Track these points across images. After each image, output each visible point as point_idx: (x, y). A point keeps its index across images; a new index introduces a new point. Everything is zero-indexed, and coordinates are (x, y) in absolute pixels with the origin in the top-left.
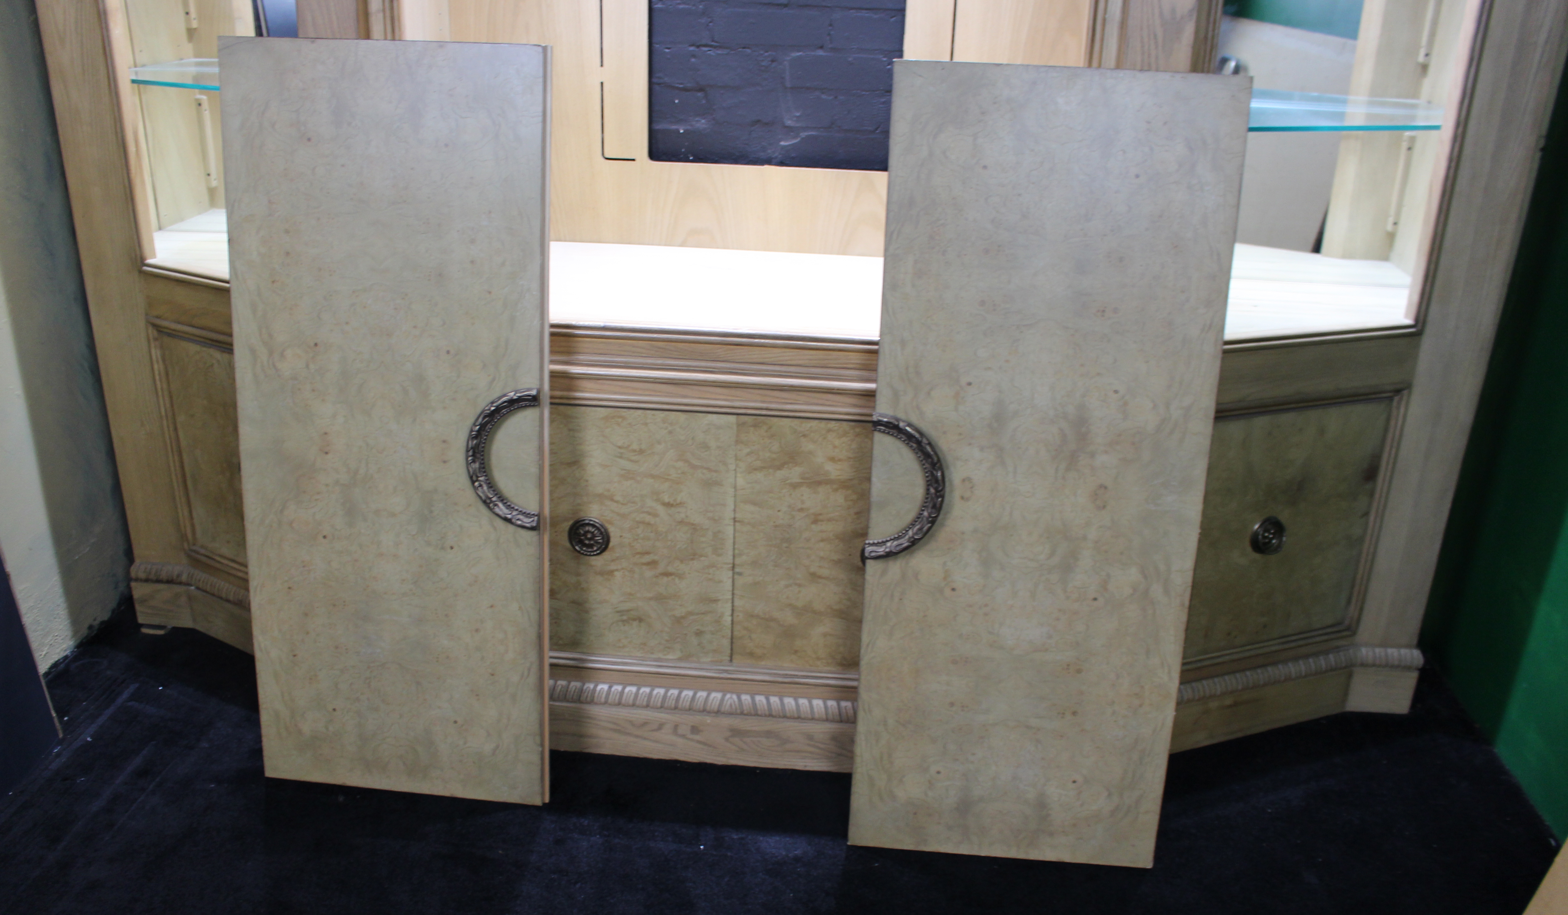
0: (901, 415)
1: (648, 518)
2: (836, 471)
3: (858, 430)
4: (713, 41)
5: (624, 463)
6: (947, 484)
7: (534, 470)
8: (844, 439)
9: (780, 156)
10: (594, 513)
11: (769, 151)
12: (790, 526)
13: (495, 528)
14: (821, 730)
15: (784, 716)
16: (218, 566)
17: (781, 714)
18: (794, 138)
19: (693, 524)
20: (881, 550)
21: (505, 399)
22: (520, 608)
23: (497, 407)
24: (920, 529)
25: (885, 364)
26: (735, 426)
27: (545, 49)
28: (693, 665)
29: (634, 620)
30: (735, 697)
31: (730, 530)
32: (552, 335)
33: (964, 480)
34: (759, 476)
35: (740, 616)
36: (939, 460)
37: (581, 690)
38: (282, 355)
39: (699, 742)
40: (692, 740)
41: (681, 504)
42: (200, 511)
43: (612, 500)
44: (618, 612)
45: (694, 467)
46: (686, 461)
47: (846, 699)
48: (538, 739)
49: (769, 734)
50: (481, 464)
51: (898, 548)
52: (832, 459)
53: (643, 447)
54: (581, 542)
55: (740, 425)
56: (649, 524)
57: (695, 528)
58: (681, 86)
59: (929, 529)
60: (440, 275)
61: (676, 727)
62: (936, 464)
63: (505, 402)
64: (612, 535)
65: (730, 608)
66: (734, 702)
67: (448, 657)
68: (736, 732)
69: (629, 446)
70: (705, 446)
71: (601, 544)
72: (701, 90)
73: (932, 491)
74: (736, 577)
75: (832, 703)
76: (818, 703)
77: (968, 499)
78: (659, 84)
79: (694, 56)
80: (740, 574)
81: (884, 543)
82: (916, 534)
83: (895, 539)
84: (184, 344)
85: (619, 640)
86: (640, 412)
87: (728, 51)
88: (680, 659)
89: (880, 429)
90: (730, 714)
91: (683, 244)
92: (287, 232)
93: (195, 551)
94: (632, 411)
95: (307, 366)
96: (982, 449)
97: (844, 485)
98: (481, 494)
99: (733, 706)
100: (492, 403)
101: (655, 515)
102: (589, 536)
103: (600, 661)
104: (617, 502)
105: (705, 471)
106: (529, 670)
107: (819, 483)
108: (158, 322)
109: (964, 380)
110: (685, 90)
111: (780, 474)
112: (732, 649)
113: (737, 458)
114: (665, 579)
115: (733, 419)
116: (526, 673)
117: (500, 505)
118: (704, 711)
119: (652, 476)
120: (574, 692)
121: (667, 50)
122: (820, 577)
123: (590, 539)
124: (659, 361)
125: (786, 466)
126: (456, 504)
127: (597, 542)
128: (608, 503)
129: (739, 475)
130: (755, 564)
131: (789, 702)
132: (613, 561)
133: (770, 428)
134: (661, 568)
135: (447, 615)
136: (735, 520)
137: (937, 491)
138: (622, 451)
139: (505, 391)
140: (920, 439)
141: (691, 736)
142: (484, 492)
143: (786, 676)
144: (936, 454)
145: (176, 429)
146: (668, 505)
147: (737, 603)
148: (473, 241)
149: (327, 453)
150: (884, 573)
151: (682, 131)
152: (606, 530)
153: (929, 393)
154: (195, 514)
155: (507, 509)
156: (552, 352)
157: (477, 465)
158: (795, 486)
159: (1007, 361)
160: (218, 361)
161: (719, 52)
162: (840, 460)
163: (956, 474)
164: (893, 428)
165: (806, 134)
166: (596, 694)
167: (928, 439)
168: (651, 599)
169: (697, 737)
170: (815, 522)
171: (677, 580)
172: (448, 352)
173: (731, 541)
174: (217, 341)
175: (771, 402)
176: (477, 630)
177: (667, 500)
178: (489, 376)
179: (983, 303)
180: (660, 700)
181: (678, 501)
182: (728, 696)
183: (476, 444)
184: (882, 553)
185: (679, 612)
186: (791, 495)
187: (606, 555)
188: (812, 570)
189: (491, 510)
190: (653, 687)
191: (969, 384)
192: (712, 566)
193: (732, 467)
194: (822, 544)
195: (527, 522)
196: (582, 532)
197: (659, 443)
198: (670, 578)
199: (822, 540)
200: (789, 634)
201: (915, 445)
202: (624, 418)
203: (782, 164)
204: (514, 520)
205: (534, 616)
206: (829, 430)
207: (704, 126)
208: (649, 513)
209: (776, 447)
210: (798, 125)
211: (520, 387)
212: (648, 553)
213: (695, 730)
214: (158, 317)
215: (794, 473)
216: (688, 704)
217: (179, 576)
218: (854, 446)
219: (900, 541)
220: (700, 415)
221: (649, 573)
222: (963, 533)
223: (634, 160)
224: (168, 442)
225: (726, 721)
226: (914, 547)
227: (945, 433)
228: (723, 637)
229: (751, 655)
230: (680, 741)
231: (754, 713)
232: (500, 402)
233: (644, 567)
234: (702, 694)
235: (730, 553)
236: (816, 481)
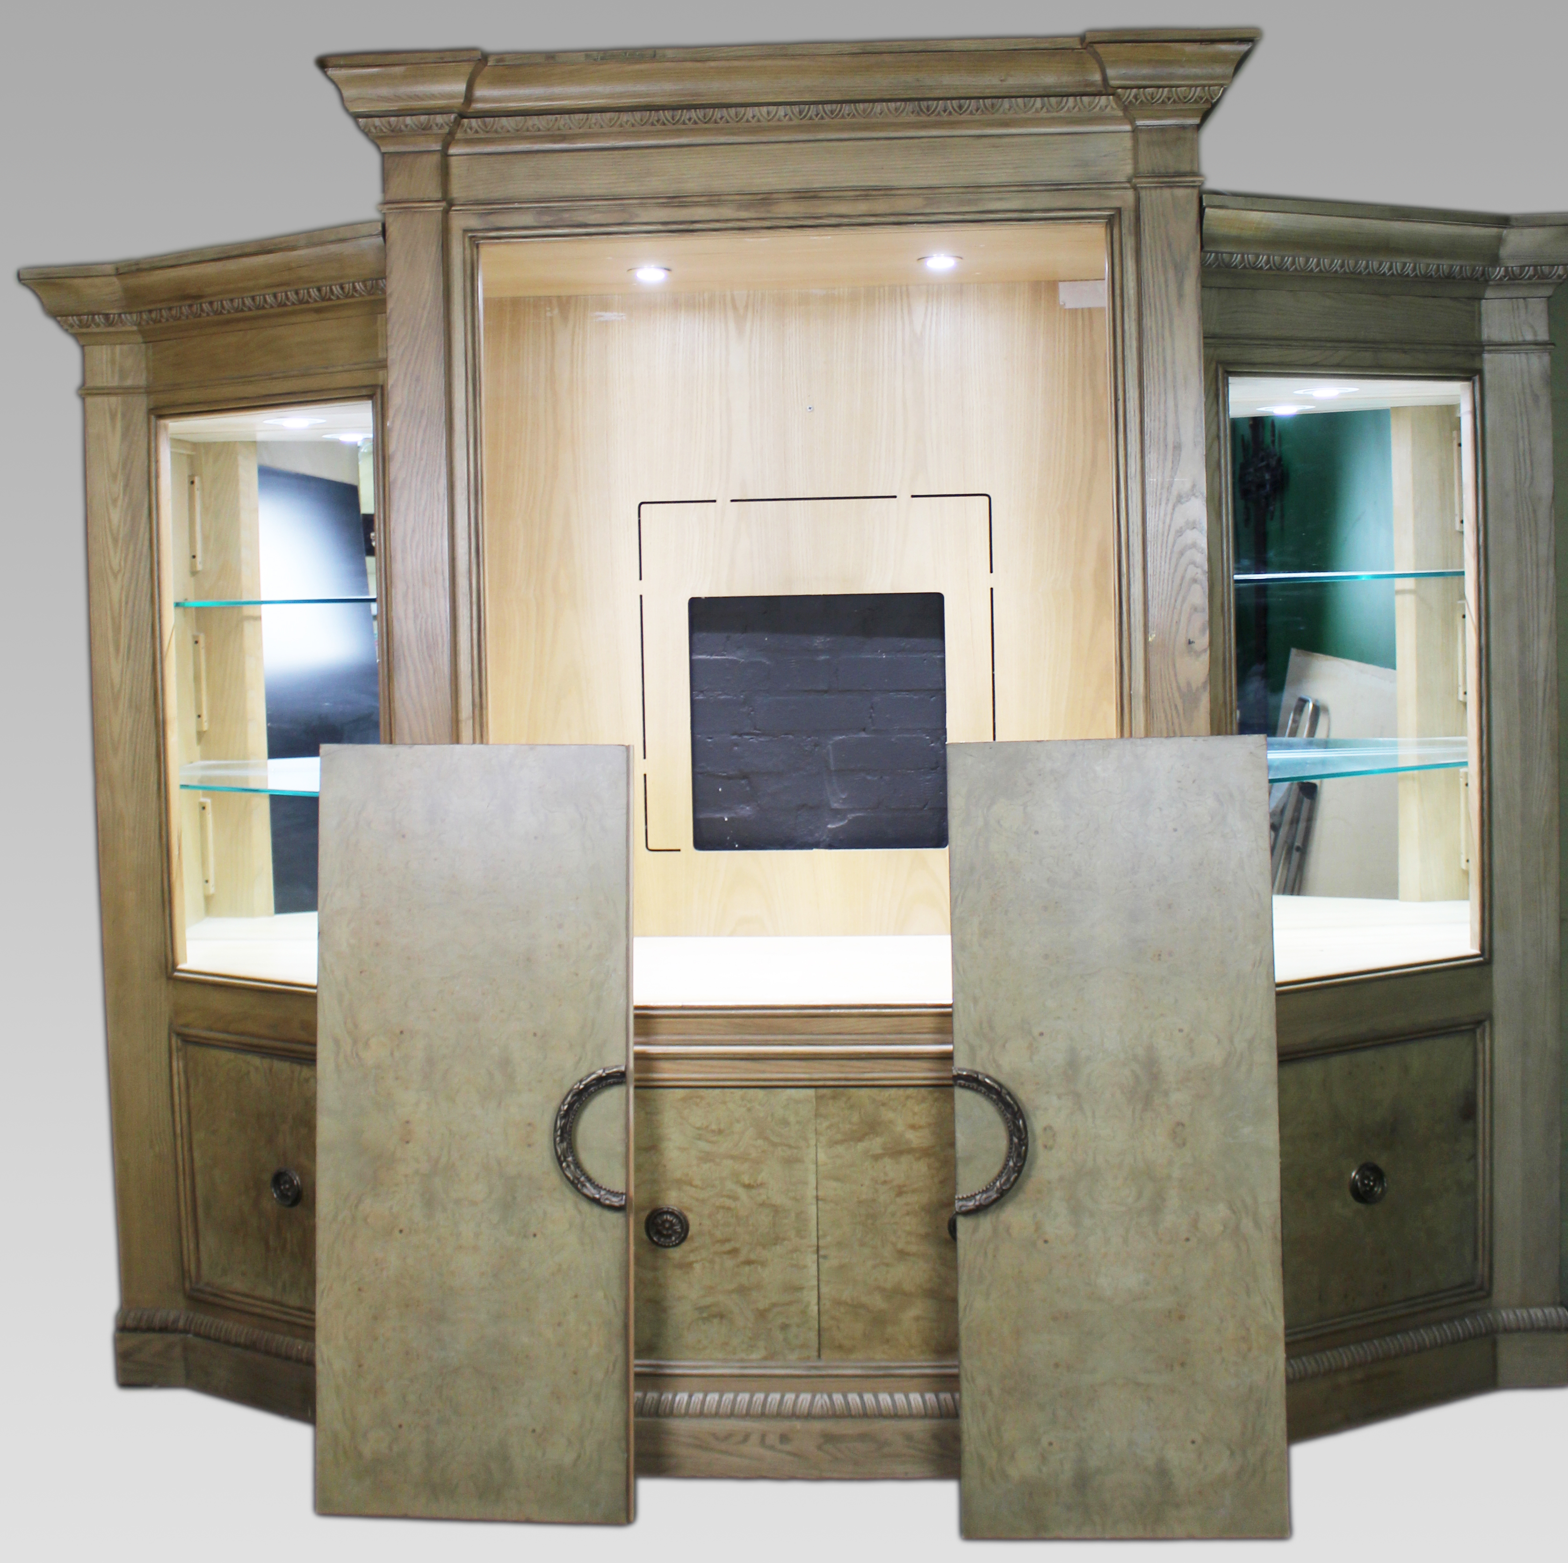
0: (979, 1069)
1: (728, 1203)
2: (917, 1139)
3: (936, 1095)
4: (755, 729)
5: (703, 1145)
6: (1029, 1135)
7: (620, 1149)
8: (924, 1105)
9: (828, 839)
10: (672, 1199)
11: (817, 835)
12: (874, 1200)
13: (580, 1212)
14: (919, 1428)
15: (880, 1415)
16: (228, 1303)
17: (877, 1413)
18: (841, 820)
19: (774, 1206)
20: (971, 1204)
21: (593, 1076)
22: (606, 1297)
23: (586, 1085)
24: (1008, 1179)
25: (959, 1024)
26: (814, 1100)
27: (628, 748)
28: (780, 1364)
29: (714, 1316)
30: (826, 1397)
31: (813, 1208)
32: (636, 1017)
33: (1045, 1129)
34: (840, 1149)
35: (827, 1304)
36: (1019, 1108)
37: (659, 1401)
38: (367, 1044)
39: (789, 1453)
40: (781, 1451)
41: (762, 1185)
42: (210, 1241)
43: (691, 1185)
44: (697, 1309)
45: (775, 1145)
46: (766, 1139)
47: (945, 1390)
48: (623, 1445)
49: (863, 1437)
50: (568, 1144)
51: (988, 1201)
52: (913, 1127)
53: (722, 1126)
54: (659, 1233)
55: (819, 1098)
56: (729, 1209)
57: (776, 1210)
58: (725, 774)
59: (1016, 1179)
60: (529, 959)
61: (763, 1436)
62: (1017, 1112)
63: (594, 1080)
64: (691, 1223)
65: (816, 1296)
66: (825, 1402)
67: (527, 1356)
68: (829, 1438)
69: (707, 1127)
70: (785, 1122)
71: (680, 1233)
72: (745, 777)
73: (1016, 1140)
74: (821, 1260)
75: (930, 1397)
76: (915, 1398)
77: (1051, 1148)
78: (701, 773)
79: (736, 745)
80: (825, 1257)
81: (973, 1196)
82: (1005, 1184)
83: (983, 1192)
84: (215, 1052)
85: (699, 1341)
86: (717, 1091)
87: (771, 737)
88: (765, 1358)
89: (960, 1084)
90: (822, 1417)
91: (732, 934)
92: (378, 923)
93: (199, 1291)
94: (710, 1090)
95: (392, 1054)
96: (1059, 1097)
97: (925, 1153)
98: (569, 1175)
99: (825, 1408)
100: (581, 1081)
101: (735, 1198)
102: (667, 1225)
103: (680, 1366)
104: (696, 1187)
105: (784, 1148)
106: (614, 1366)
107: (901, 1153)
108: (187, 1031)
109: (1036, 1032)
110: (729, 778)
111: (861, 1146)
112: (819, 1343)
113: (816, 1132)
114: (747, 1269)
115: (811, 1092)
116: (611, 1369)
117: (588, 1185)
118: (794, 1415)
119: (733, 1157)
120: (652, 1403)
121: (710, 740)
122: (908, 1254)
123: (668, 1229)
124: (738, 1037)
125: (867, 1137)
126: (540, 1189)
127: (675, 1232)
128: (688, 1188)
129: (819, 1150)
130: (840, 1245)
131: (885, 1398)
132: (692, 1251)
133: (849, 1098)
134: (742, 1257)
135: (528, 1310)
136: (817, 1198)
137: (1020, 1139)
138: (700, 1132)
139: (592, 1071)
140: (999, 1089)
141: (780, 1446)
142: (571, 1172)
143: (879, 1368)
144: (1016, 1103)
145: (191, 1149)
146: (748, 1187)
147: (824, 1289)
148: (560, 926)
149: (408, 1142)
150: (975, 1230)
151: (726, 819)
152: (685, 1218)
153: (1004, 1046)
154: (202, 1248)
155: (594, 1189)
156: (636, 1034)
157: (565, 1144)
158: (876, 1158)
159: (1075, 1009)
160: (257, 1069)
161: (762, 739)
162: (921, 1127)
163: (1038, 1123)
164: (973, 1082)
165: (853, 815)
166: (676, 1405)
167: (1006, 1089)
168: (733, 1291)
169: (788, 1447)
170: (900, 1194)
171: (759, 1268)
172: (535, 1035)
173: (814, 1222)
174: (257, 1046)
175: (851, 1072)
176: (559, 1324)
177: (747, 1182)
178: (576, 1056)
179: (1046, 957)
180: (745, 1406)
181: (759, 1182)
182: (818, 1397)
183: (564, 1124)
184: (971, 1207)
185: (761, 1306)
186: (873, 1167)
187: (685, 1246)
188: (900, 1246)
189: (578, 1190)
190: (737, 1393)
191: (1041, 1034)
192: (796, 1250)
193: (813, 1142)
194: (907, 1218)
195: (615, 1201)
196: (660, 1222)
197: (738, 1121)
198: (752, 1267)
199: (908, 1214)
200: (879, 1320)
201: (995, 1097)
202: (702, 1098)
203: (830, 846)
204: (602, 1200)
205: (620, 1305)
206: (908, 1097)
207: (749, 813)
208: (729, 1197)
209: (855, 1118)
210: (845, 807)
211: (606, 1065)
212: (728, 1240)
213: (784, 1438)
214: (186, 1025)
215: (876, 1144)
216: (776, 1408)
217: (176, 1321)
218: (934, 1111)
219: (990, 1193)
220: (779, 1090)
221: (729, 1263)
222: (1049, 1183)
223: (679, 850)
224: (180, 1163)
225: (817, 1426)
226: (1003, 1200)
227: (1022, 1084)
228: (810, 1329)
229: (840, 1347)
230: (768, 1454)
231: (847, 1415)
232: (589, 1080)
233: (725, 1257)
234: (790, 1397)
235: (814, 1234)
236: (897, 1151)
